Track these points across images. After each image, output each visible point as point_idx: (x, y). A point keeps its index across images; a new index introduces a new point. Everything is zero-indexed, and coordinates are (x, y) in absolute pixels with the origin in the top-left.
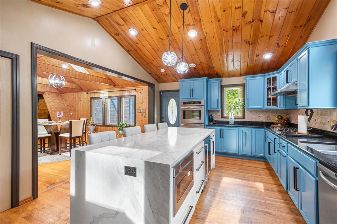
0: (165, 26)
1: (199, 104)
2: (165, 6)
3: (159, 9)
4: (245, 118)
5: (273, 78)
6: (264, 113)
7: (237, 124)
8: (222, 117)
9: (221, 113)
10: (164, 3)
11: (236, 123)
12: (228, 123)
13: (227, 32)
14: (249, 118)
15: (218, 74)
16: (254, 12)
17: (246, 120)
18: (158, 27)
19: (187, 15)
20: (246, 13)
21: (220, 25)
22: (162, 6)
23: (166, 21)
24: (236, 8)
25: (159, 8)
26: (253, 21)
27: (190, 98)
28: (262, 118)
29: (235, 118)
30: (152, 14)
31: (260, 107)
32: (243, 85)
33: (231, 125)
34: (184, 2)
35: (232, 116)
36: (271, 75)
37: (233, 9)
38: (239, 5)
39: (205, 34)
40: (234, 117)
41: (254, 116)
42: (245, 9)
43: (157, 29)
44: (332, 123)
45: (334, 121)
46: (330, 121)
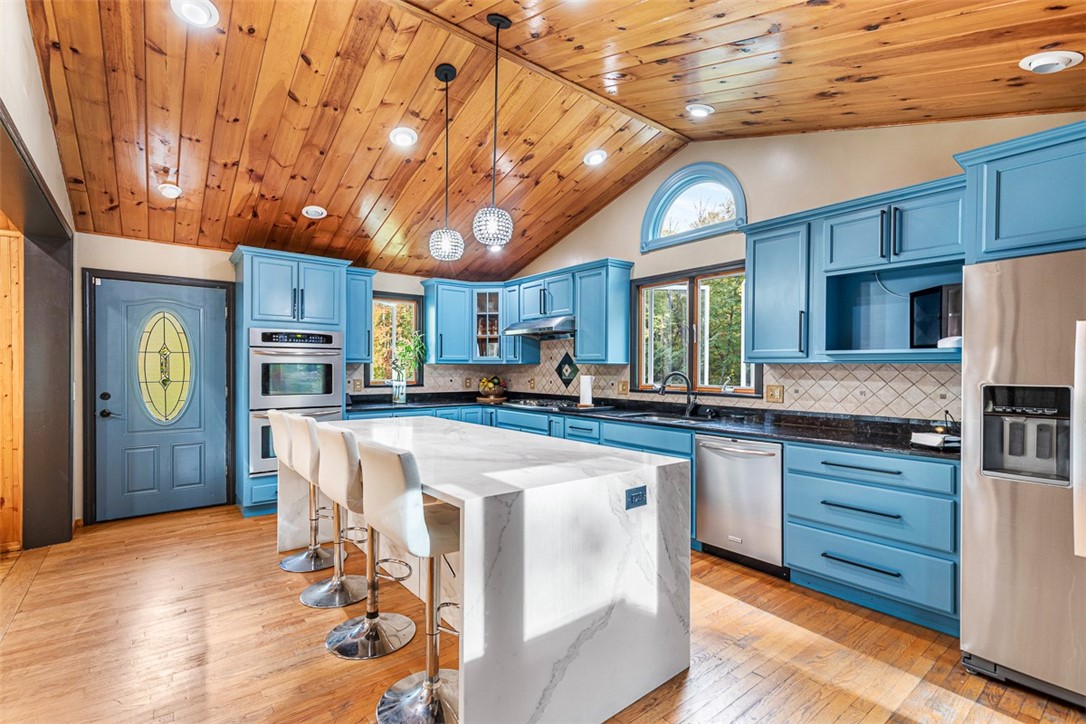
0: (349, 76)
1: (327, 342)
2: (404, 37)
3: (378, 31)
4: (422, 385)
5: (490, 294)
6: (461, 372)
7: (413, 401)
8: (367, 385)
9: (363, 372)
10: (411, 28)
11: (410, 398)
12: (388, 399)
13: (474, 172)
14: (431, 385)
15: (366, 258)
16: (541, 163)
17: (427, 388)
18: (325, 63)
19: (434, 93)
20: (531, 157)
21: (475, 153)
22: (396, 31)
23: (364, 67)
24: (525, 140)
25: (382, 29)
26: (527, 177)
27: (291, 319)
28: (456, 384)
29: (407, 386)
30: (344, 24)
31: (464, 357)
32: (420, 301)
33: (398, 406)
34: (454, 64)
35: (398, 380)
36: (488, 288)
37: (521, 139)
38: (533, 138)
39: (430, 152)
40: (404, 384)
41: (441, 381)
42: (536, 151)
43: (315, 66)
44: (621, 386)
45: (625, 383)
46: (616, 384)
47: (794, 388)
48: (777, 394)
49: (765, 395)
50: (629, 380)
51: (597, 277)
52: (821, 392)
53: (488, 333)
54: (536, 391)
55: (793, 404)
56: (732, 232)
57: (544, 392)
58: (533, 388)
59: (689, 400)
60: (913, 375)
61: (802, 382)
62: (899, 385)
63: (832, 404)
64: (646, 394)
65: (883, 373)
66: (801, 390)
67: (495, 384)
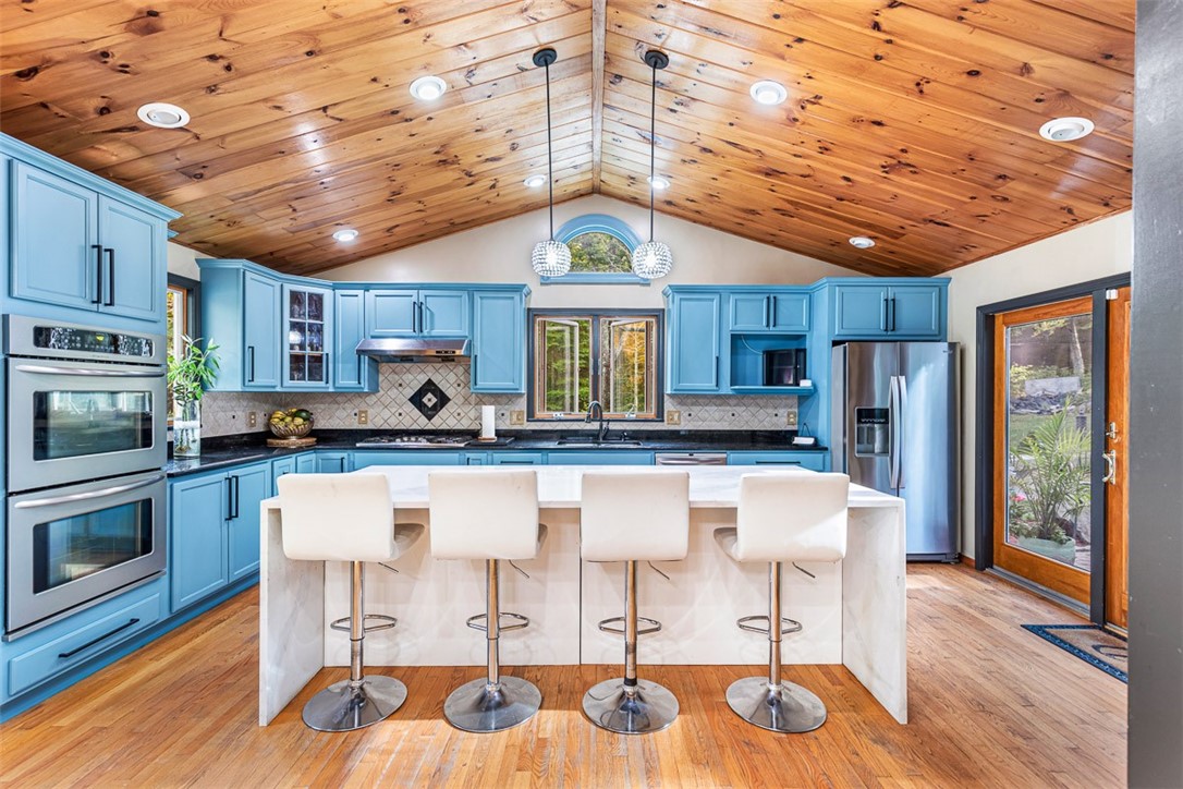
5: (311, 295)
6: (245, 404)
14: (210, 425)
17: (206, 430)
32: (194, 289)
36: (309, 286)
41: (222, 418)
44: (515, 417)
45: (520, 413)
46: (507, 414)
47: (688, 413)
48: (676, 418)
49: (665, 418)
50: (525, 409)
51: (509, 301)
52: (707, 415)
53: (308, 348)
54: (370, 426)
55: (685, 425)
56: (638, 284)
57: (386, 427)
58: (365, 423)
59: (601, 426)
60: (761, 402)
61: (694, 408)
62: (753, 409)
63: (714, 423)
64: (547, 423)
65: (745, 401)
66: (693, 414)
67: (305, 420)
